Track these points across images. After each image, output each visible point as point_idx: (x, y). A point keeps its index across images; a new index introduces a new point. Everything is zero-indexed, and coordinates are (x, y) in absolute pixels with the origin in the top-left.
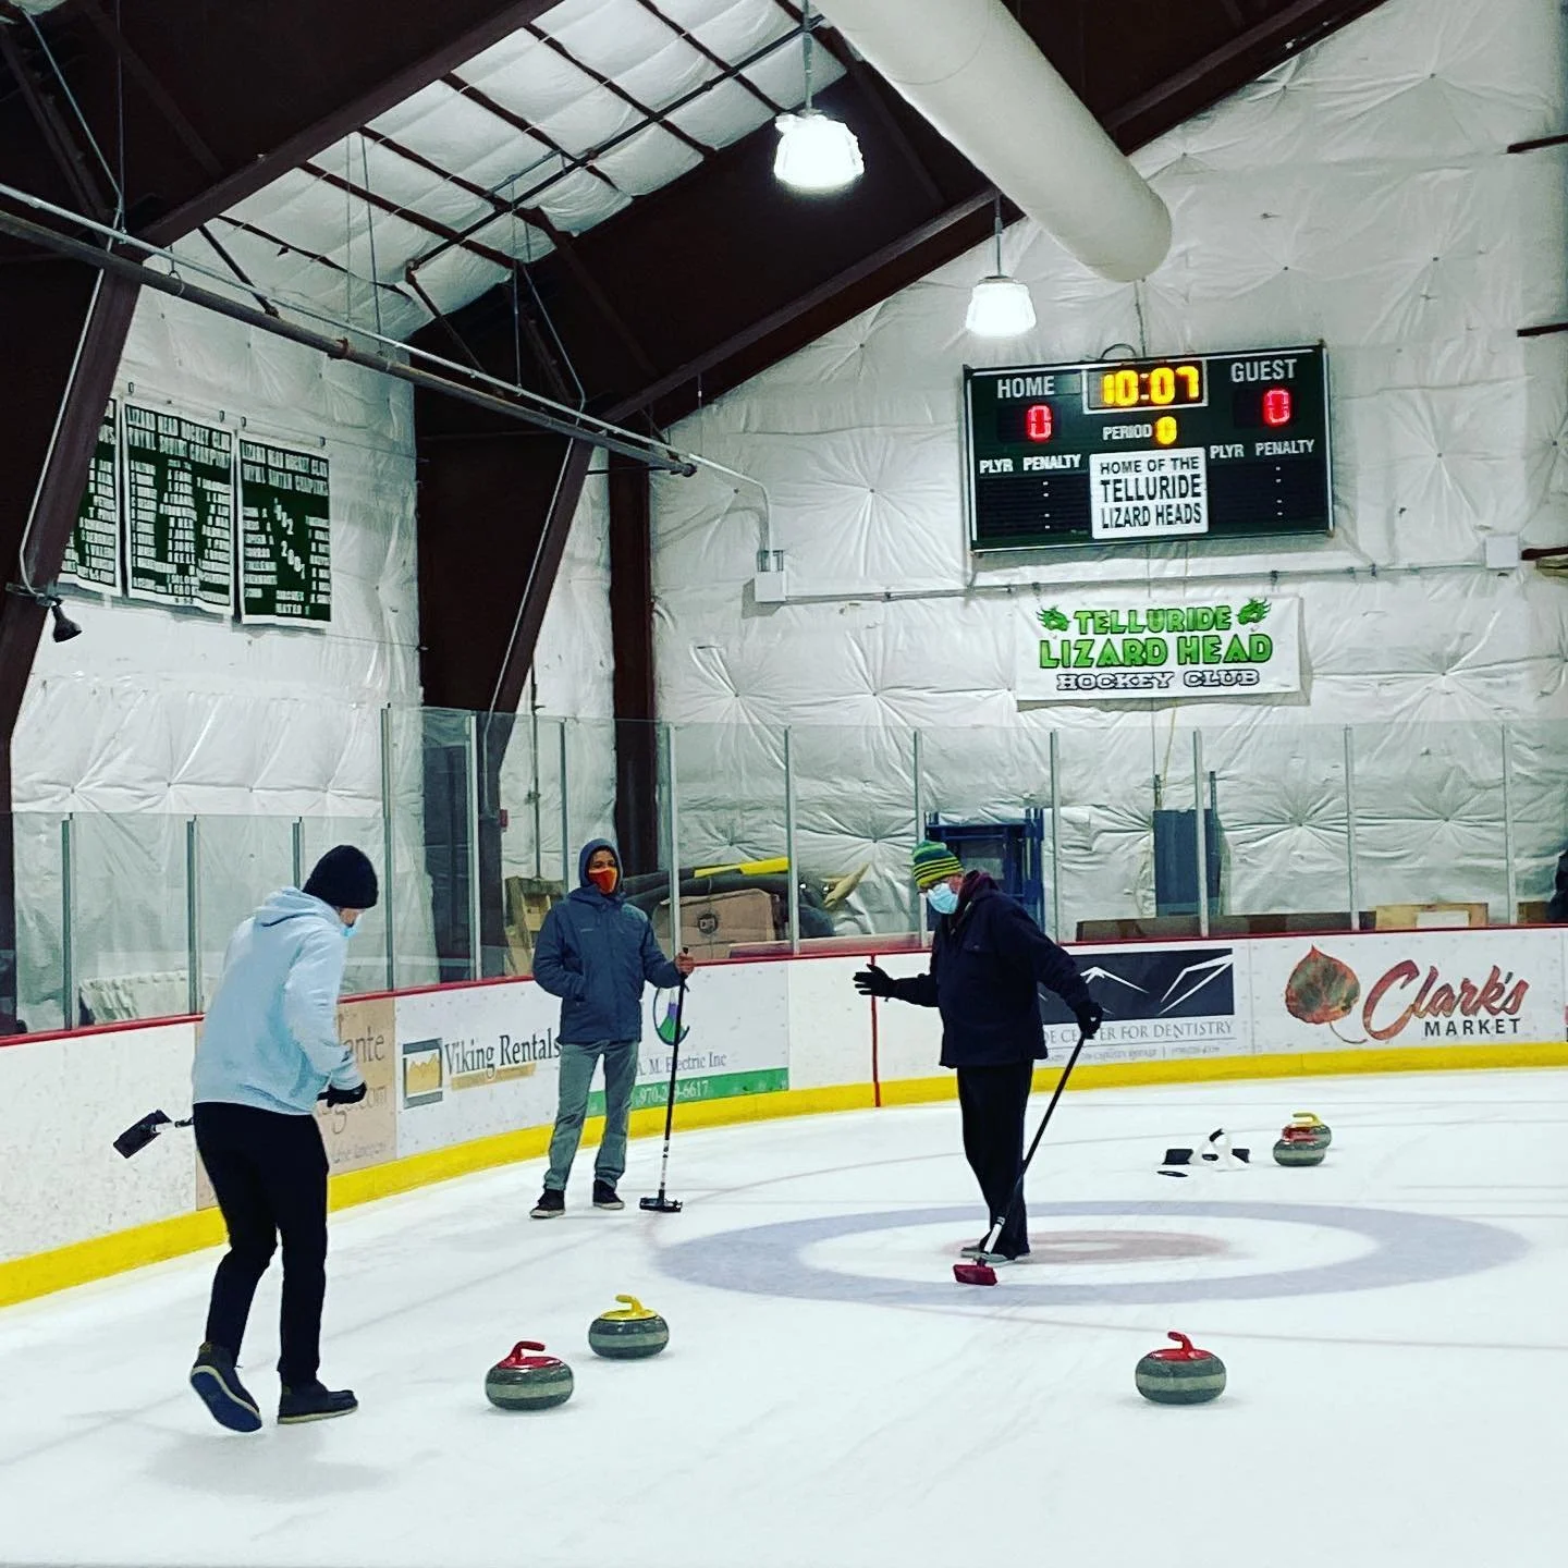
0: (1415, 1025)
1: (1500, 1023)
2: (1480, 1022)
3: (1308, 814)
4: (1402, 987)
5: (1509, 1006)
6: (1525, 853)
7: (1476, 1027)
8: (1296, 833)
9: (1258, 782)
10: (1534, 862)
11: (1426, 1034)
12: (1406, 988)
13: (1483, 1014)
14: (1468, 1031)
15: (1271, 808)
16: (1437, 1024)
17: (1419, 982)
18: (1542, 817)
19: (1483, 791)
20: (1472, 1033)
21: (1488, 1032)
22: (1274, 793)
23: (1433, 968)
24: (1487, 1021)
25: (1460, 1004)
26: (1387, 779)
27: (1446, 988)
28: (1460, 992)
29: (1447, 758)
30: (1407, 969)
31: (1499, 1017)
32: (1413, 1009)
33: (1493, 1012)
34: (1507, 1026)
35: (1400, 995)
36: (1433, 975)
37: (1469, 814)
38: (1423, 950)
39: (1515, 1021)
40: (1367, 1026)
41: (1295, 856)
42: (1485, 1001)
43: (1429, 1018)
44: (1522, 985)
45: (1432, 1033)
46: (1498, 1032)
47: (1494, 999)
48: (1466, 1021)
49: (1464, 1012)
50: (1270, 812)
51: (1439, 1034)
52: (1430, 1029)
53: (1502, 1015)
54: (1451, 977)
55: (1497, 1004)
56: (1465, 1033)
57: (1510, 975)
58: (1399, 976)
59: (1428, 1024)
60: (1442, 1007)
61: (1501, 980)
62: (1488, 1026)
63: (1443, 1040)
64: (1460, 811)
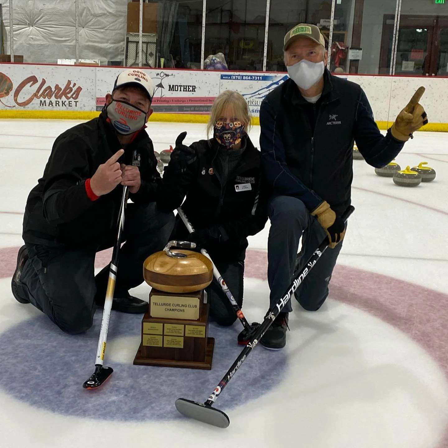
0: (36, 101)
1: (70, 103)
2: (62, 102)
3: (35, 22)
4: (30, 86)
5: (74, 96)
6: (110, 42)
7: (61, 104)
8: (31, 29)
9: (17, 9)
10: (112, 45)
11: (40, 105)
12: (32, 87)
13: (64, 98)
14: (57, 105)
15: (21, 19)
16: (45, 101)
17: (37, 85)
18: (116, 28)
19: (96, 17)
20: (59, 106)
21: (65, 106)
22: (23, 13)
23: (43, 79)
24: (65, 101)
25: (54, 95)
26: (62, 11)
27: (49, 88)
28: (54, 89)
29: (84, 4)
30: (33, 79)
31: (70, 100)
32: (35, 95)
33: (68, 98)
34: (73, 104)
35: (30, 90)
36: (44, 82)
37: (90, 26)
38: (40, 72)
39: (76, 102)
40: (16, 100)
41: (31, 37)
42: (65, 93)
43: (42, 99)
44: (80, 89)
45: (43, 105)
46: (69, 106)
47: (69, 93)
48: (56, 101)
49: (56, 97)
50: (21, 20)
51: (45, 105)
52: (42, 104)
53: (71, 99)
54: (51, 83)
55: (69, 95)
56: (56, 105)
57: (75, 84)
58: (29, 82)
59: (41, 101)
60: (47, 95)
61: (71, 86)
62: (66, 103)
63: (47, 108)
64: (87, 25)
